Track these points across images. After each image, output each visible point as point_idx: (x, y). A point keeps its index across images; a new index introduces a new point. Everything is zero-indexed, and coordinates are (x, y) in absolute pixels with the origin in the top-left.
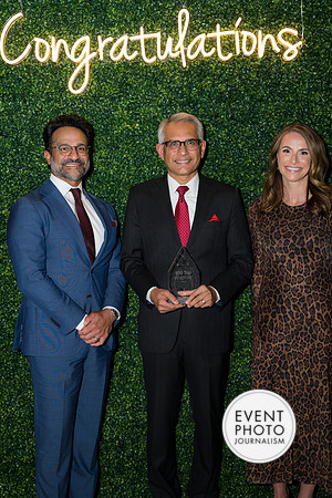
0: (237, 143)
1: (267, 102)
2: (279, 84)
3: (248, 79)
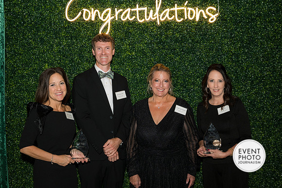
0: (184, 63)
1: (200, 43)
2: (205, 35)
3: (190, 31)
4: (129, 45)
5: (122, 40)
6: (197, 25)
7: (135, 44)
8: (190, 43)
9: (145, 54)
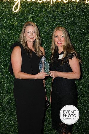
3: (73, 9)
4: (32, 18)
5: (27, 14)
6: (77, 5)
8: (73, 17)
9: (43, 24)
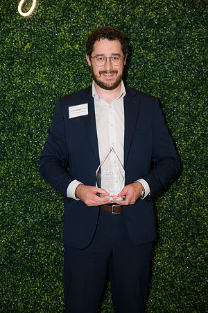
0: (163, 64)
1: (191, 29)
2: (202, 13)
3: (175, 8)
7: (80, 30)
8: (174, 29)
